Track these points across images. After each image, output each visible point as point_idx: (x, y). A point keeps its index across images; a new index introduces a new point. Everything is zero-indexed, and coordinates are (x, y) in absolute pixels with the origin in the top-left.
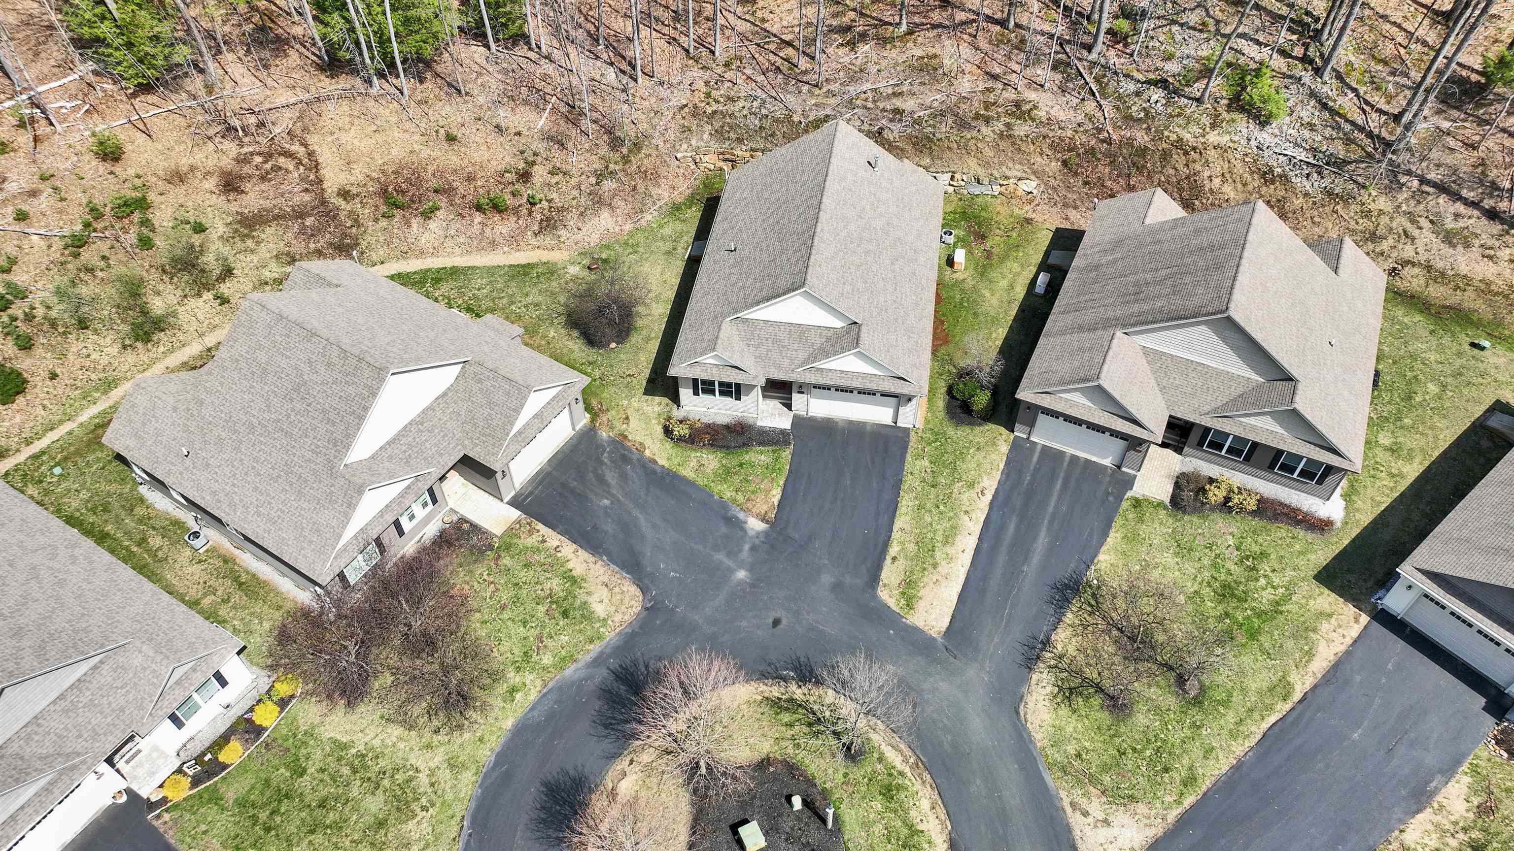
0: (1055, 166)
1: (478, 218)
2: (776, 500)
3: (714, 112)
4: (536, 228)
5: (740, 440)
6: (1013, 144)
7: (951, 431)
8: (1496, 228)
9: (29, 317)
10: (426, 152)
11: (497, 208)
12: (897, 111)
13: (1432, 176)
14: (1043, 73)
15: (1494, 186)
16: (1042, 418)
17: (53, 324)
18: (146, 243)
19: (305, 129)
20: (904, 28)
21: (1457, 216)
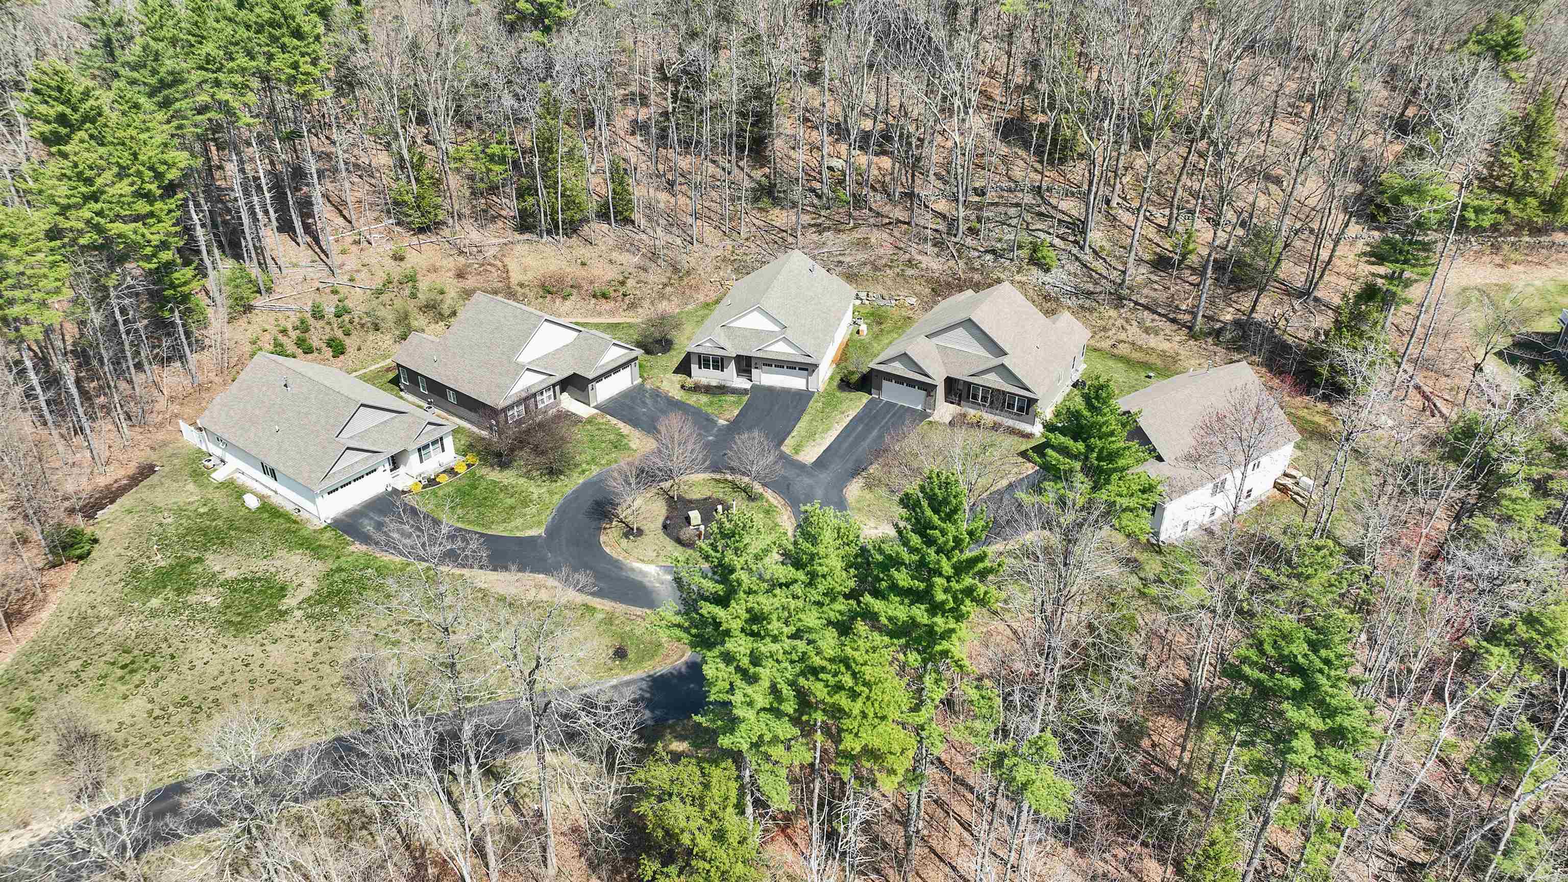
0: (928, 291)
1: (593, 301)
2: (736, 414)
4: (625, 307)
5: (721, 392)
6: (905, 279)
7: (838, 394)
8: (1175, 327)
9: (351, 322)
10: (568, 270)
11: (605, 296)
12: (840, 262)
13: (1142, 301)
15: (1177, 307)
16: (885, 383)
17: (362, 326)
19: (503, 255)
20: (852, 224)
21: (1153, 320)
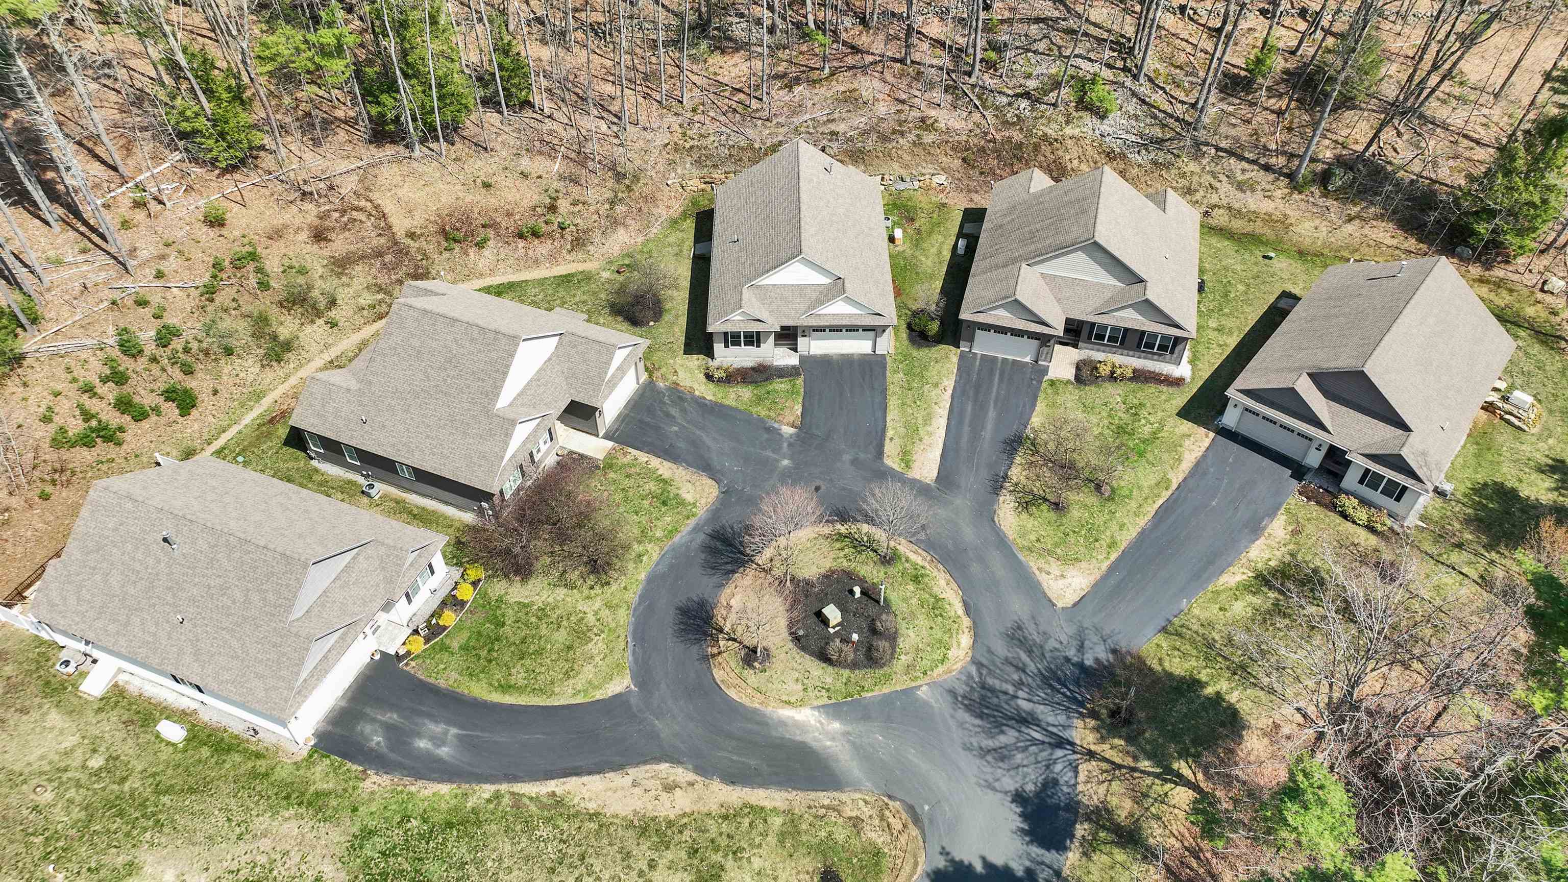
0: (957, 163)
1: (521, 244)
2: (799, 412)
3: (692, 147)
4: (569, 247)
5: (764, 376)
6: (924, 149)
7: (915, 353)
8: (1271, 177)
9: (187, 350)
10: (469, 198)
11: (535, 234)
12: (833, 133)
13: (1223, 144)
14: (937, 95)
15: (1265, 148)
16: (979, 333)
17: (207, 353)
18: (264, 286)
19: (368, 189)
20: (827, 71)
21: (1244, 171)
